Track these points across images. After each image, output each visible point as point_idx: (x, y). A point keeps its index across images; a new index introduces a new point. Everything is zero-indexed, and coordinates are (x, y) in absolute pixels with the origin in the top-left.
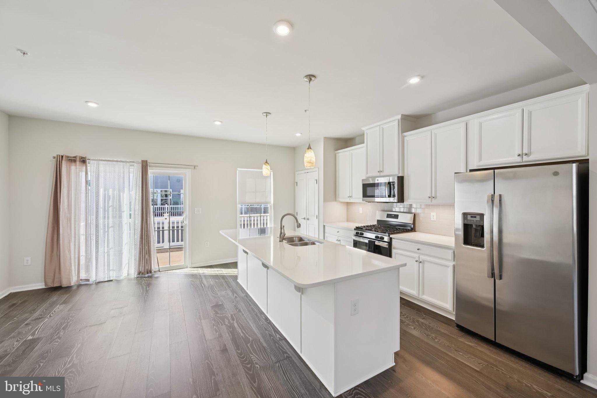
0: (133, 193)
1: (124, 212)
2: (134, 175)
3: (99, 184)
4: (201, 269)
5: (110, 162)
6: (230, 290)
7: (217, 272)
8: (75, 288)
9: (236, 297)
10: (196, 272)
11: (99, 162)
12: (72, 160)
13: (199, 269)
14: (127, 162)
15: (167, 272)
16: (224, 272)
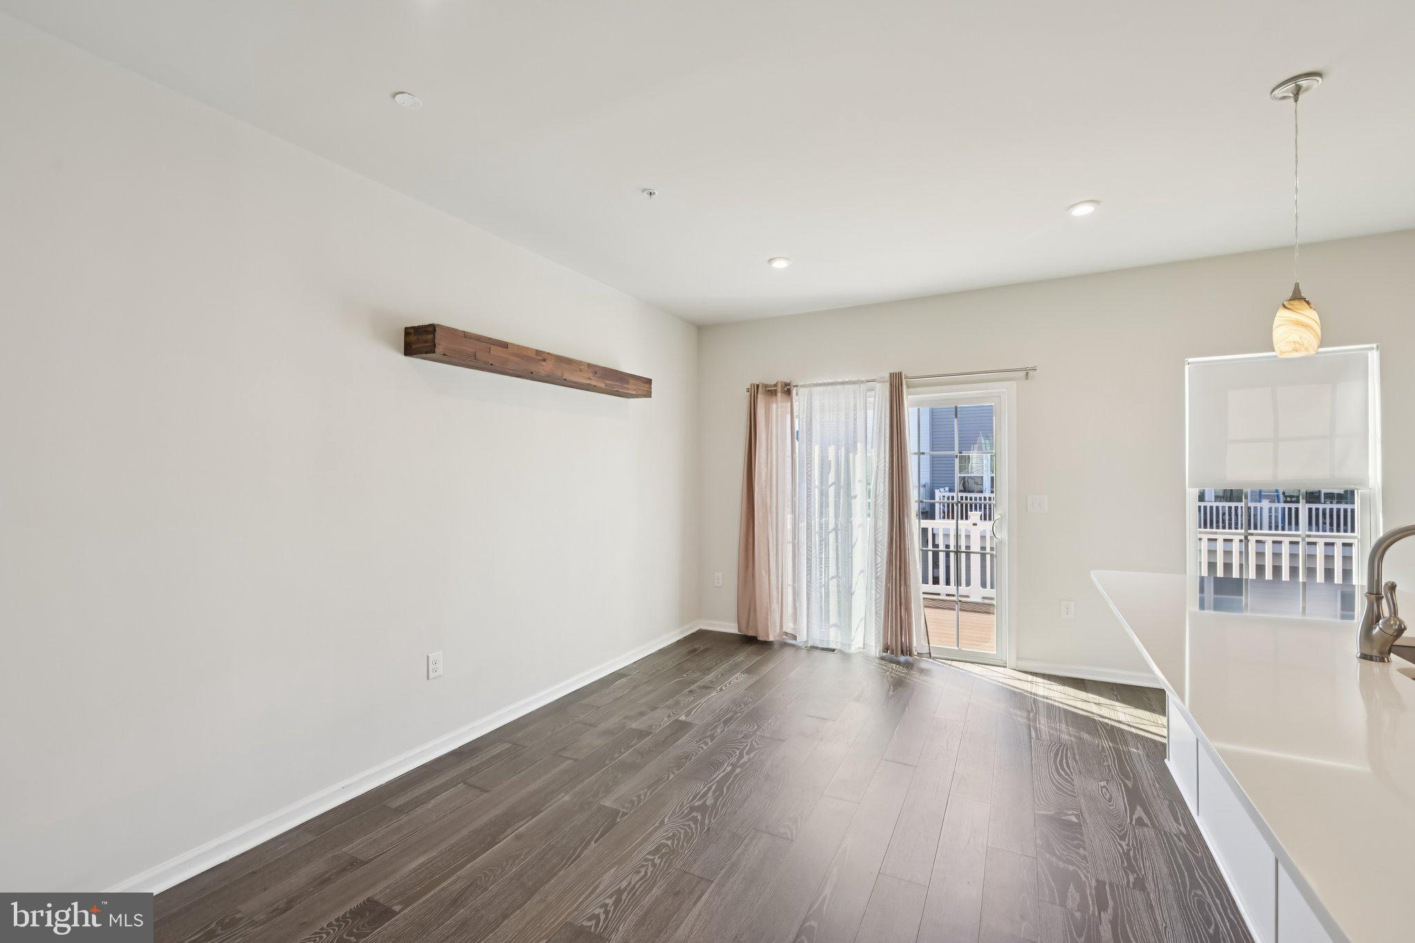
0: (872, 453)
1: (855, 497)
2: (876, 412)
3: (811, 437)
4: (1046, 681)
5: (830, 388)
6: (1126, 785)
7: (1095, 709)
8: (776, 646)
9: (1140, 822)
10: (1027, 687)
11: (812, 389)
12: (771, 392)
13: (1040, 680)
14: (862, 382)
15: (950, 665)
16: (1122, 718)
